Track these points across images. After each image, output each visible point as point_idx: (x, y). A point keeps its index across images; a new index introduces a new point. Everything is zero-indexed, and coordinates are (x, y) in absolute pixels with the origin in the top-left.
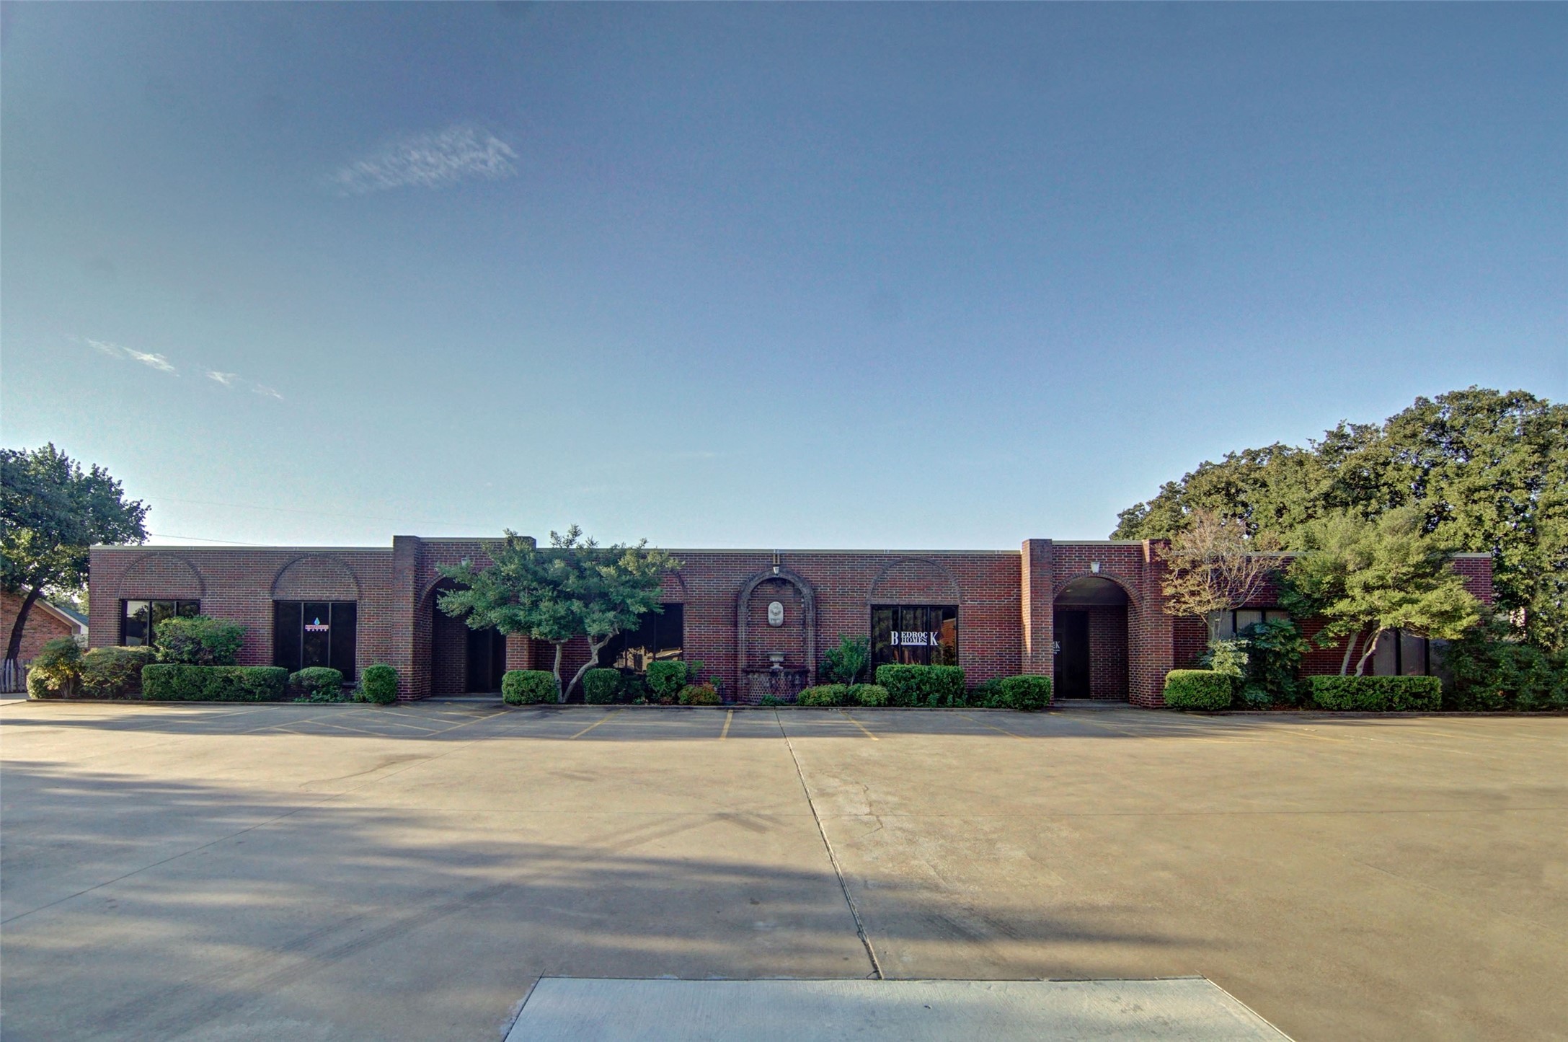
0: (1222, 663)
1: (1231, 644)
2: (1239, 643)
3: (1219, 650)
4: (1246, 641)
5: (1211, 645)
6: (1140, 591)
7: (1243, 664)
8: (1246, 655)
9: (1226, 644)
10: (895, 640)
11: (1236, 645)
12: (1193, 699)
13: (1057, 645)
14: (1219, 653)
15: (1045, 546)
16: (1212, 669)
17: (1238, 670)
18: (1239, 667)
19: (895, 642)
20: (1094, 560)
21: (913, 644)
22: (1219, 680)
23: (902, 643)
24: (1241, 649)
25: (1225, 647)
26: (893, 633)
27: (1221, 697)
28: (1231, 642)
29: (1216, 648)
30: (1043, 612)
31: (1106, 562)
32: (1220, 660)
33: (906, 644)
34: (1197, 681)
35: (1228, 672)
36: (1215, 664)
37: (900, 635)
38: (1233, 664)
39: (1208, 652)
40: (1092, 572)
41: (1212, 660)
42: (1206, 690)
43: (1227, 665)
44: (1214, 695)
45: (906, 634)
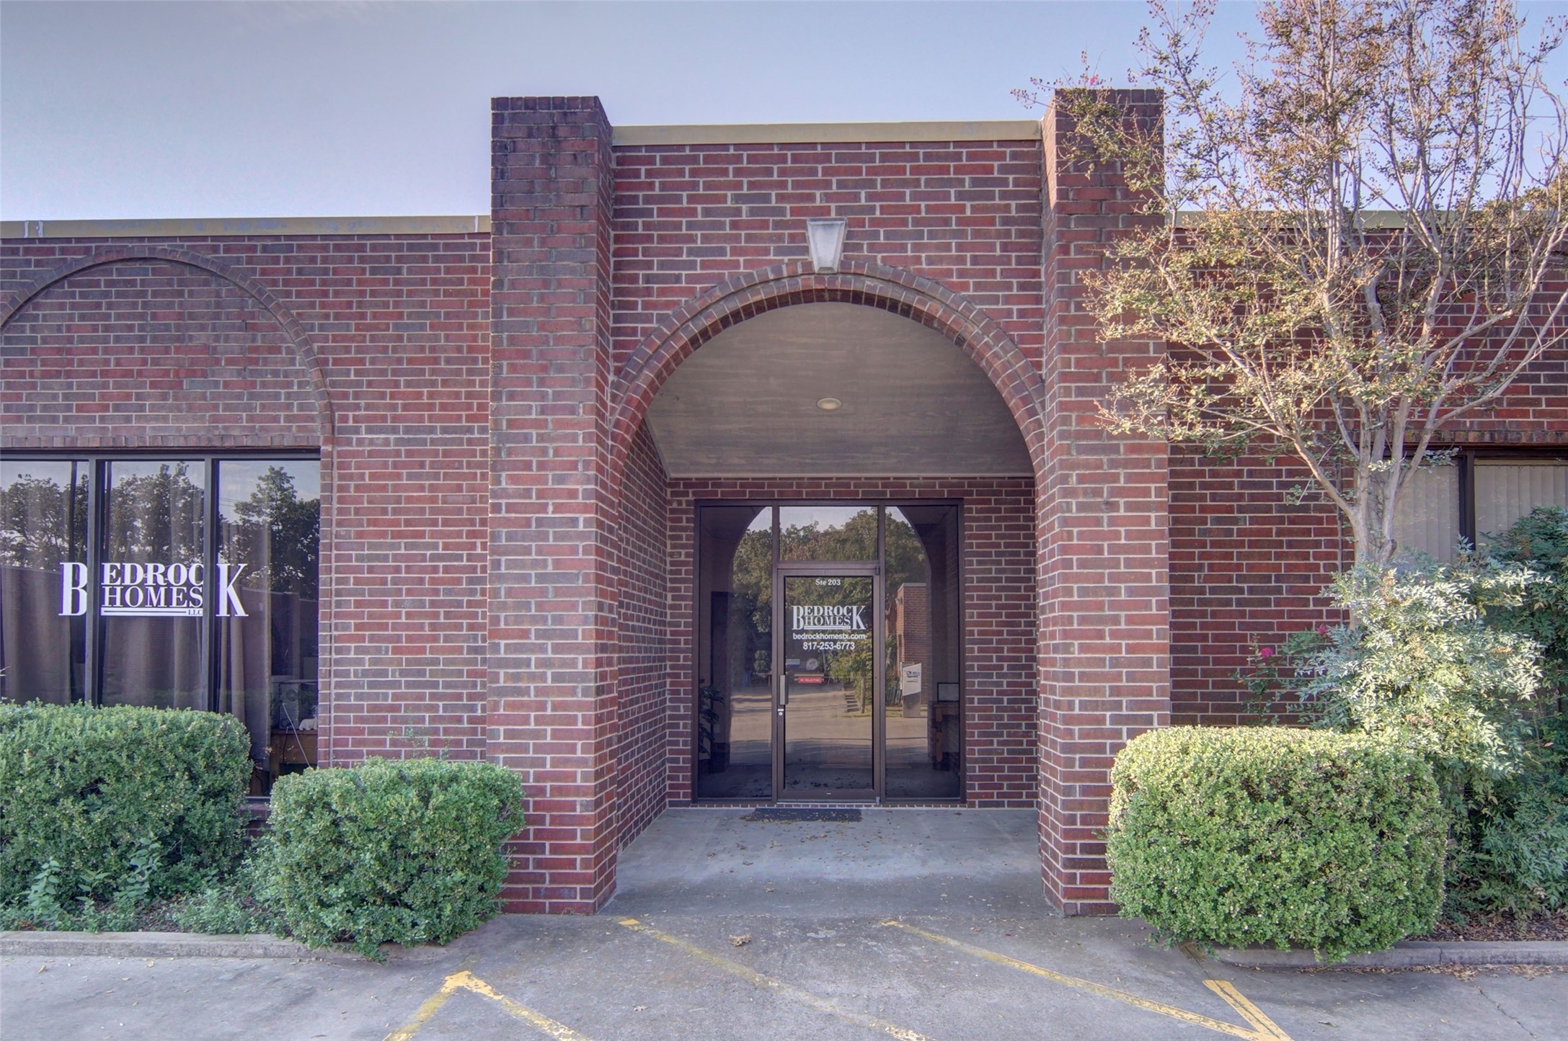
0: (1397, 692)
1: (1446, 587)
2: (1489, 583)
3: (1385, 624)
4: (1523, 577)
5: (1346, 593)
6: (1027, 353)
7: (1514, 698)
8: (1528, 646)
9: (1420, 592)
10: (76, 595)
11: (1473, 596)
12: (1231, 904)
13: (856, 618)
14: (1382, 638)
15: (562, 131)
16: (1352, 725)
17: (1487, 733)
18: (1493, 714)
19: (75, 607)
20: (822, 213)
21: (148, 612)
22: (1379, 794)
23: (106, 611)
24: (1498, 618)
25: (1418, 606)
26: (68, 567)
27: (1391, 888)
28: (1448, 578)
29: (1372, 608)
30: (551, 447)
31: (875, 222)
32: (1393, 675)
33: (118, 611)
34: (1255, 796)
35: (1431, 739)
36: (1365, 705)
37: (97, 575)
38: (1458, 696)
39: (1337, 633)
40: (808, 265)
41: (1353, 676)
42: (1303, 852)
43: (1427, 700)
44: (1349, 881)
45: (121, 573)
